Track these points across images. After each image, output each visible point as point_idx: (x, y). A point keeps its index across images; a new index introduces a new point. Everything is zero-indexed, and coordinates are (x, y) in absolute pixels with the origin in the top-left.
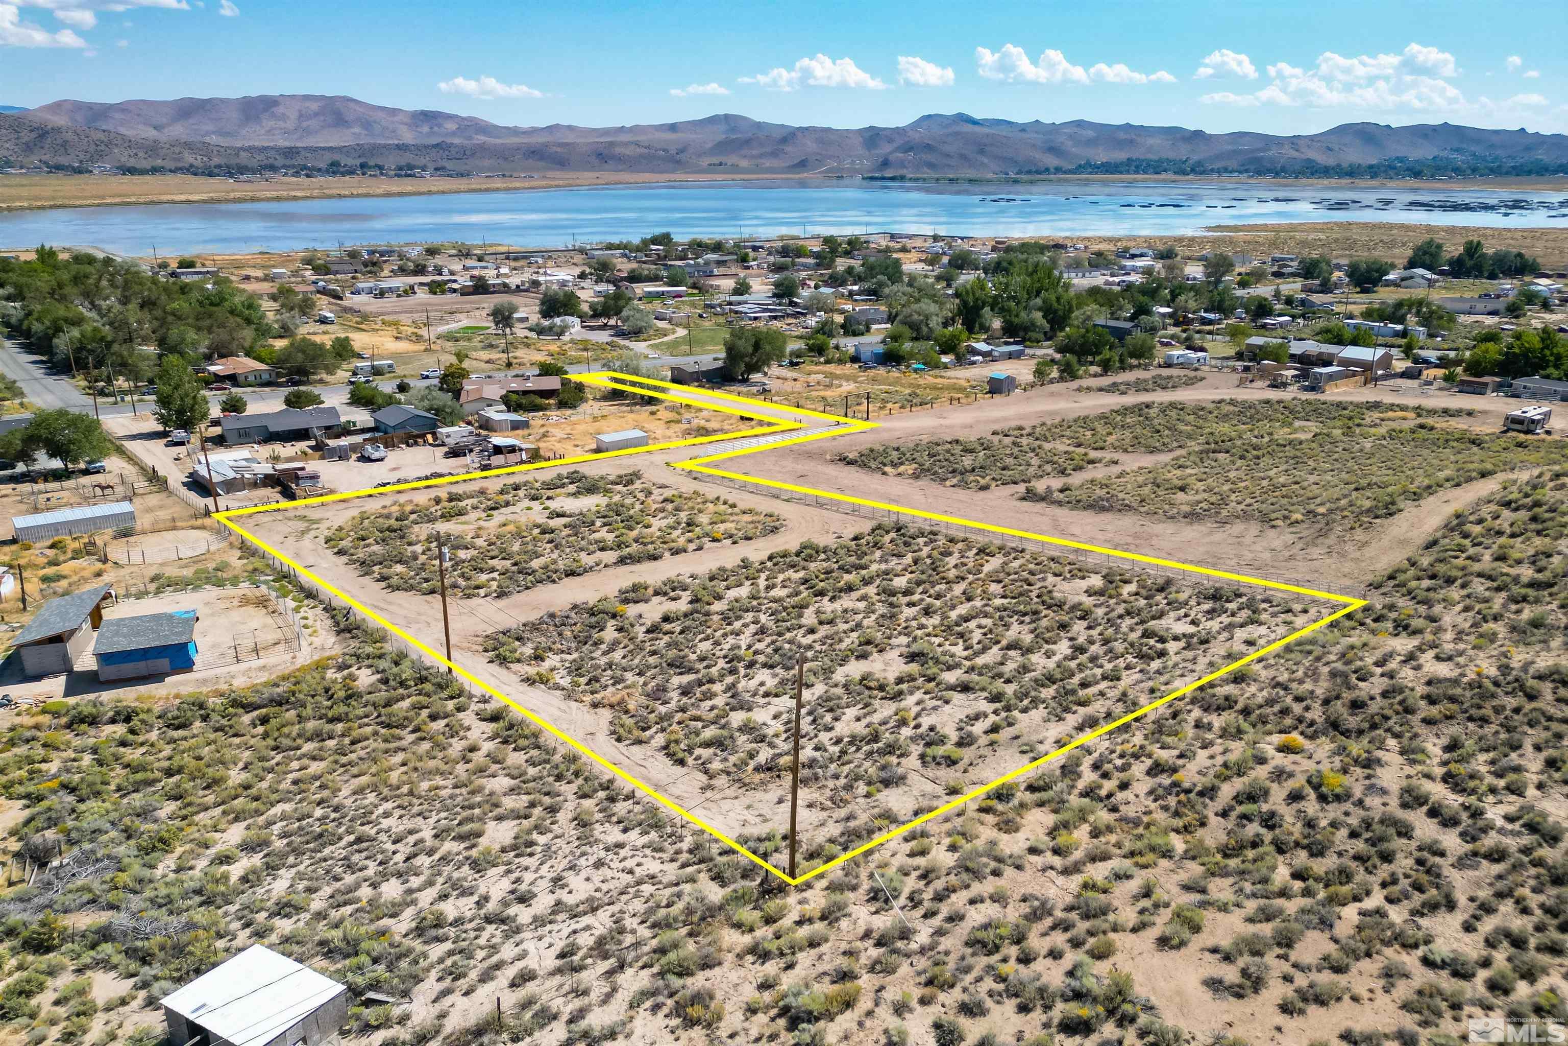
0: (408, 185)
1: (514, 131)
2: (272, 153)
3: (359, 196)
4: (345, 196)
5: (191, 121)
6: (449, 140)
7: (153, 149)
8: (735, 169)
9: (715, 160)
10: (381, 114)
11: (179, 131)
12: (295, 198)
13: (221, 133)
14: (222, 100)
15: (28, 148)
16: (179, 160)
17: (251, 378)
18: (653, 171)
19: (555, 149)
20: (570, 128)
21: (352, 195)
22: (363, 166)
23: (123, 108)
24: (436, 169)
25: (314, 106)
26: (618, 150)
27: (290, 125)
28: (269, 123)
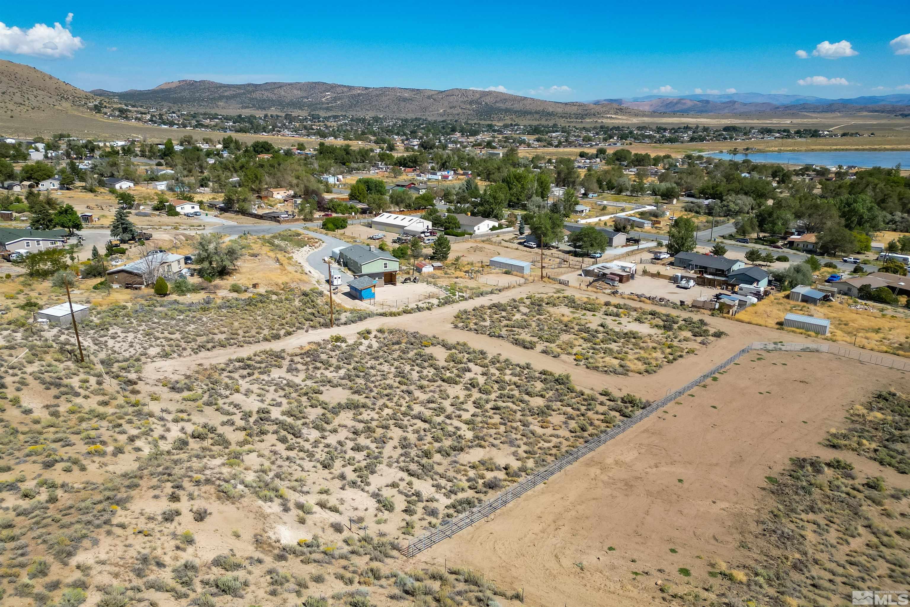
17: (801, 246)
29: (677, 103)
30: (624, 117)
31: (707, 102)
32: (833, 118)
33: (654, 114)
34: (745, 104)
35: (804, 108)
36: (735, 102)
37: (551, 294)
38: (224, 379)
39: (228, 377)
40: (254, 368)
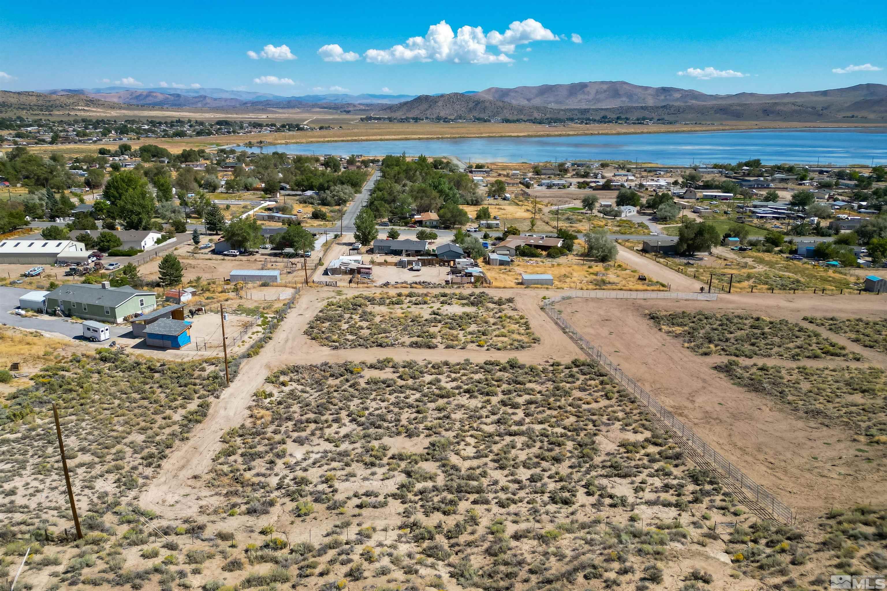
0: (639, 128)
1: (716, 97)
2: (576, 112)
3: (602, 134)
4: (595, 134)
5: (544, 96)
6: (671, 103)
7: (521, 110)
8: (865, 119)
9: (849, 114)
10: (640, 90)
11: (537, 102)
12: (569, 135)
13: (556, 102)
14: (560, 86)
15: (470, 110)
16: (531, 116)
17: (428, 223)
18: (800, 121)
19: (735, 108)
20: (752, 94)
21: (599, 134)
22: (618, 118)
23: (515, 90)
24: (659, 120)
25: (605, 87)
26: (778, 108)
27: (591, 97)
28: (580, 97)
29: (147, 96)
30: (99, 110)
31: (178, 96)
32: (295, 114)
33: (129, 106)
34: (215, 99)
35: (268, 104)
36: (205, 97)
37: (338, 297)
38: (262, 479)
39: (258, 475)
40: (260, 456)
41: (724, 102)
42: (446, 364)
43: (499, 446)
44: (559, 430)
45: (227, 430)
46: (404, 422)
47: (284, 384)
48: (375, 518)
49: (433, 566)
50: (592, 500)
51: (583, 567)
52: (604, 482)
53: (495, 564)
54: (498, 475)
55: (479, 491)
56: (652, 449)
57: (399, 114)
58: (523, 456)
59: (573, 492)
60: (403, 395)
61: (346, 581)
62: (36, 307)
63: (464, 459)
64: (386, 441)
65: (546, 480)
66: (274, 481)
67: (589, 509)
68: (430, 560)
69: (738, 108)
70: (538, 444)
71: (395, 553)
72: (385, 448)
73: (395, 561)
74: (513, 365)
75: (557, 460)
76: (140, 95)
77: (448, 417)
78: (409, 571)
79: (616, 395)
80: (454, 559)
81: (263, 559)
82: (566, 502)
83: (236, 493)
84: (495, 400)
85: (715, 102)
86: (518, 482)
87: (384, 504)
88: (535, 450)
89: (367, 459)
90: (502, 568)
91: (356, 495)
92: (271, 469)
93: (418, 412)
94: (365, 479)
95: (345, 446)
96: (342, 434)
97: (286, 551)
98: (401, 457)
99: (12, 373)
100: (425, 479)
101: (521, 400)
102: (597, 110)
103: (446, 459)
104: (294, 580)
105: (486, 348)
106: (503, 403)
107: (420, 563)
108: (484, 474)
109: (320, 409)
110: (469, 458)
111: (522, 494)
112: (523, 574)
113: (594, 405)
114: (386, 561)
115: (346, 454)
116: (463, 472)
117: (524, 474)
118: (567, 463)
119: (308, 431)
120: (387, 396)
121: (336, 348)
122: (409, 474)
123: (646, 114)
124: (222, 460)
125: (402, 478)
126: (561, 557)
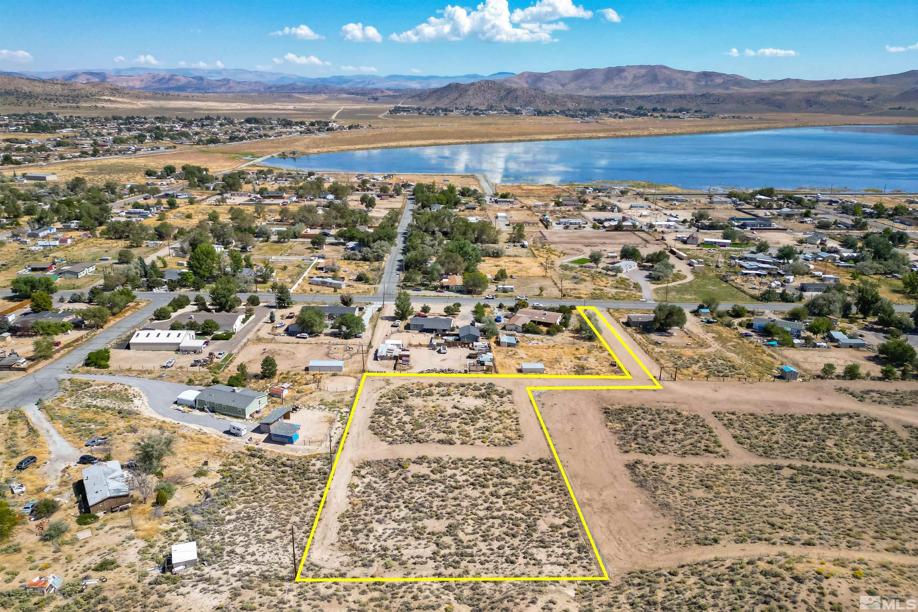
1: (760, 83)
2: (612, 100)
5: (580, 81)
6: (711, 91)
7: (554, 100)
8: (912, 111)
9: (896, 105)
10: (679, 75)
11: (572, 88)
12: (599, 138)
13: (592, 88)
14: (597, 70)
15: (502, 100)
16: (564, 106)
17: (454, 288)
18: (843, 114)
19: (777, 97)
20: (797, 81)
22: (654, 110)
23: (548, 75)
24: (696, 111)
25: (643, 71)
26: (822, 98)
27: (627, 83)
28: (617, 82)
29: (169, 80)
31: (201, 79)
32: (322, 102)
34: (239, 83)
35: (293, 89)
36: (229, 80)
37: (387, 387)
38: (364, 546)
39: (362, 543)
40: (360, 531)
41: (766, 90)
42: (460, 460)
43: (486, 526)
44: (520, 515)
45: (340, 513)
46: (435, 509)
47: (363, 477)
48: (422, 570)
49: (447, 595)
50: (525, 561)
51: (507, 597)
52: (534, 551)
53: (474, 594)
54: (482, 546)
55: (472, 555)
56: (566, 530)
57: (429, 104)
58: (497, 533)
59: (517, 557)
60: (433, 487)
61: (412, 600)
62: (189, 404)
63: (467, 534)
64: (426, 522)
65: (506, 548)
66: (371, 548)
67: (523, 566)
68: (447, 592)
69: (780, 98)
70: (507, 525)
71: (432, 588)
72: (424, 528)
73: (432, 592)
74: (502, 461)
75: (514, 536)
76: (163, 78)
77: (459, 505)
78: (438, 597)
79: (559, 488)
80: (457, 591)
81: (375, 590)
82: (512, 562)
83: (354, 555)
84: (487, 491)
85: (757, 90)
86: (492, 550)
87: (426, 563)
88: (504, 529)
89: (417, 535)
90: (476, 596)
91: (412, 557)
92: (368, 539)
93: (443, 501)
94: (416, 548)
95: (404, 525)
96: (401, 517)
97: (384, 586)
98: (433, 534)
99: (205, 468)
100: (446, 548)
101: (502, 492)
102: (632, 98)
103: (457, 535)
104: (390, 599)
105: (487, 444)
106: (492, 494)
107: (442, 593)
108: (475, 545)
109: (388, 498)
110: (469, 534)
111: (492, 557)
112: (484, 599)
113: (543, 497)
114: (427, 593)
115: (404, 531)
116: (465, 544)
117: (496, 545)
118: (519, 538)
119: (383, 515)
120: (425, 488)
121: (391, 443)
122: (437, 545)
123: (684, 104)
124: (342, 534)
125: (434, 547)
126: (501, 592)
